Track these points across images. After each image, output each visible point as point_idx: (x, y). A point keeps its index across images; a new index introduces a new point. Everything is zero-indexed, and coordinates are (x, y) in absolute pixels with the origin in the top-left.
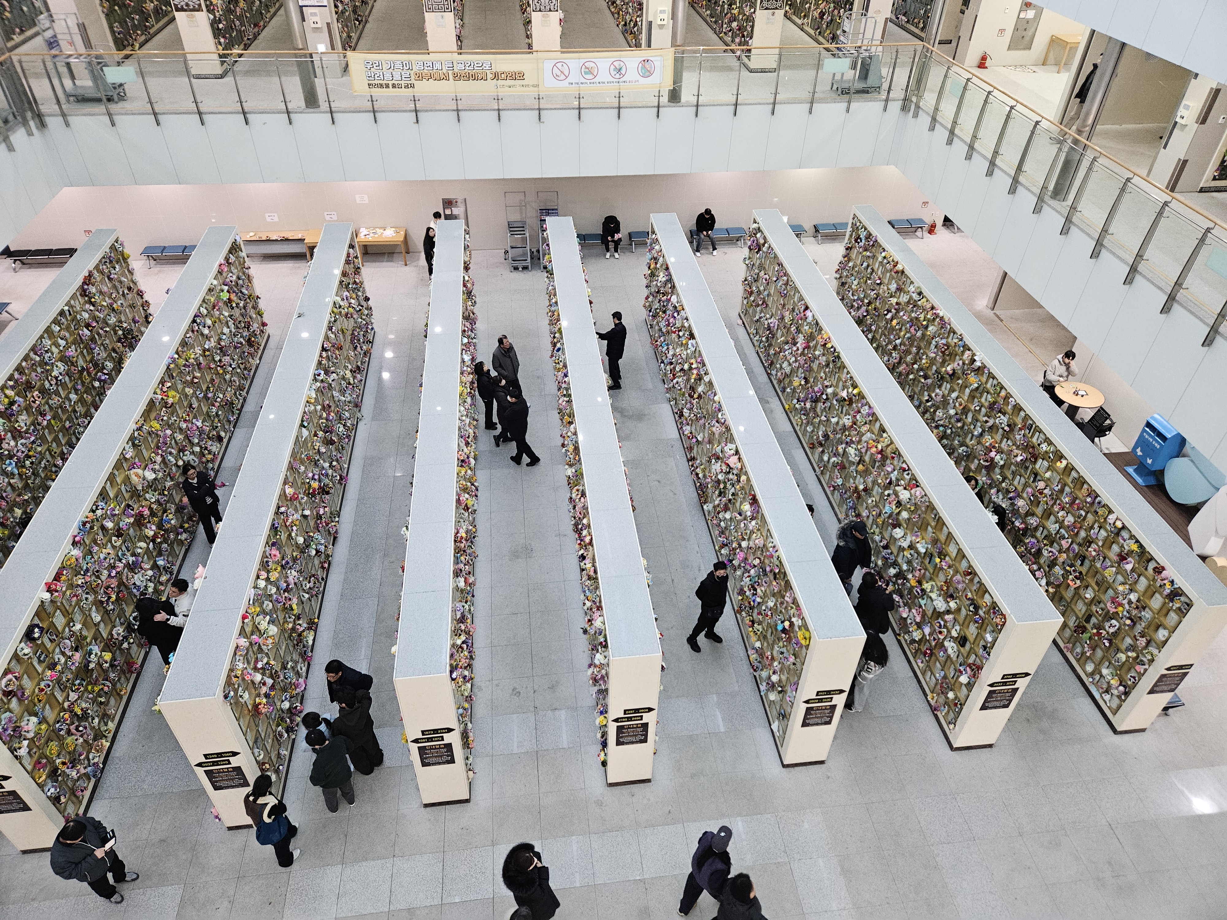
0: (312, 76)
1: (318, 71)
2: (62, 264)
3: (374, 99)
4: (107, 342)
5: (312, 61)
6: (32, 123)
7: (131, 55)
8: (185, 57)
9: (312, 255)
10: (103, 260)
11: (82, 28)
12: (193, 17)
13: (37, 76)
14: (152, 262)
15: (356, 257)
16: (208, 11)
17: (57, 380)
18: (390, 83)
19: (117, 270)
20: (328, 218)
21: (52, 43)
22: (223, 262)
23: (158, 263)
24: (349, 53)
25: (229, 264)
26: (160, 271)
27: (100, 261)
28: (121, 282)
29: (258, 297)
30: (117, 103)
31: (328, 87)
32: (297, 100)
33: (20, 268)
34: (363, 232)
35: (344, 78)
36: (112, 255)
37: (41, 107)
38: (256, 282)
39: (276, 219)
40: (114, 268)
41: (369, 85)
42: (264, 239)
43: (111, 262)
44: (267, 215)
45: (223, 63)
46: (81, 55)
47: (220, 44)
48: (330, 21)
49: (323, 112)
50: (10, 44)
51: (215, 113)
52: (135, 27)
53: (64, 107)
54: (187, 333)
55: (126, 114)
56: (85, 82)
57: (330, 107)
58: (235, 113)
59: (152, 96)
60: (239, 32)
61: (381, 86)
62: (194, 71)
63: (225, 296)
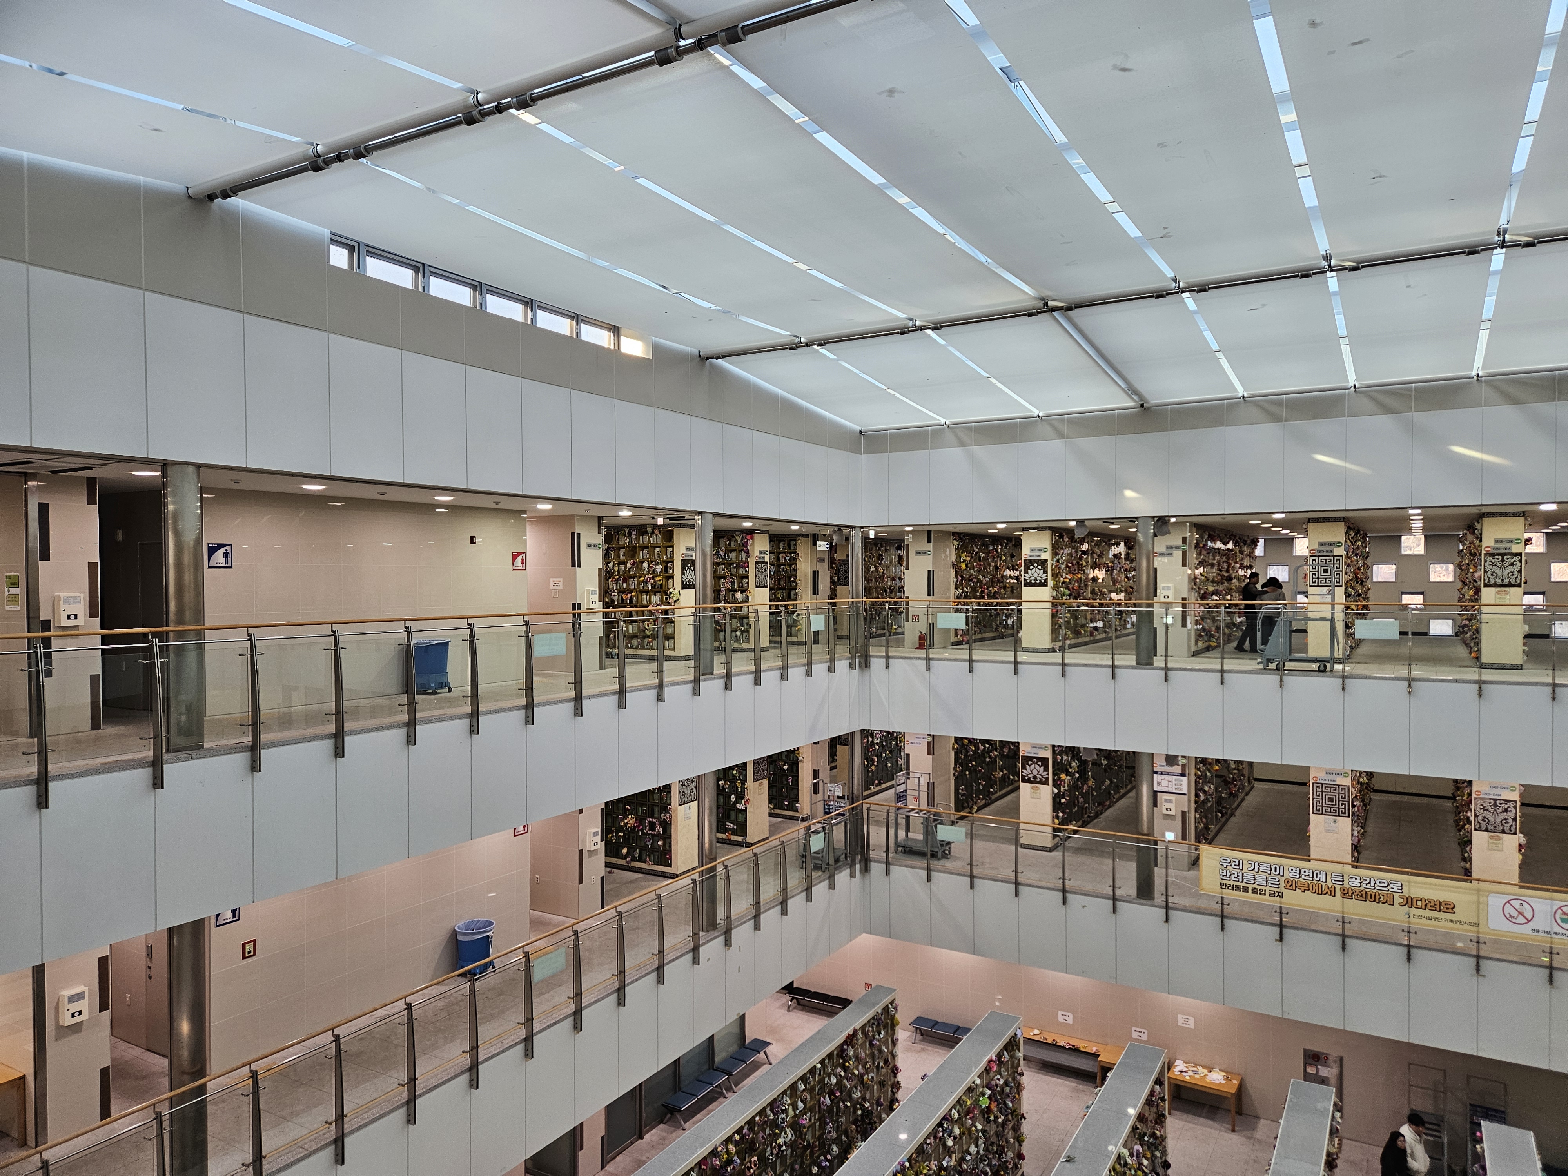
0: (1153, 864)
1: (1161, 860)
2: (831, 1014)
3: (1225, 902)
4: (843, 1119)
5: (1156, 849)
6: (858, 866)
7: (967, 817)
8: (1019, 826)
9: (1104, 1079)
10: (872, 1021)
11: (931, 786)
12: (1038, 789)
13: (878, 823)
14: (919, 1037)
15: (1163, 1099)
16: (1054, 785)
17: (779, 1149)
18: (1251, 887)
19: (882, 1036)
20: (1135, 1035)
21: (901, 797)
22: (994, 1058)
23: (924, 1040)
24: (1203, 847)
25: (1001, 1062)
26: (923, 1050)
27: (869, 1022)
28: (880, 1051)
29: (1023, 1116)
30: (939, 860)
31: (1170, 879)
32: (1128, 886)
33: (795, 1008)
34: (1179, 1065)
35: (1191, 872)
36: (883, 1017)
37: (871, 852)
38: (1025, 1095)
39: (1070, 1020)
40: (880, 1033)
41: (1222, 884)
42: (1049, 1041)
43: (879, 1025)
44: (1060, 1013)
45: (1055, 837)
46: (922, 811)
47: (1057, 817)
48: (1186, 810)
49: (1156, 906)
50: (865, 793)
51: (1033, 886)
52: (979, 792)
53: (891, 855)
54: (928, 1137)
55: (944, 872)
56: (917, 835)
57: (1167, 902)
58: (1053, 889)
59: (974, 858)
60: (1081, 808)
61: (1238, 888)
62: (1022, 841)
63: (984, 1102)
